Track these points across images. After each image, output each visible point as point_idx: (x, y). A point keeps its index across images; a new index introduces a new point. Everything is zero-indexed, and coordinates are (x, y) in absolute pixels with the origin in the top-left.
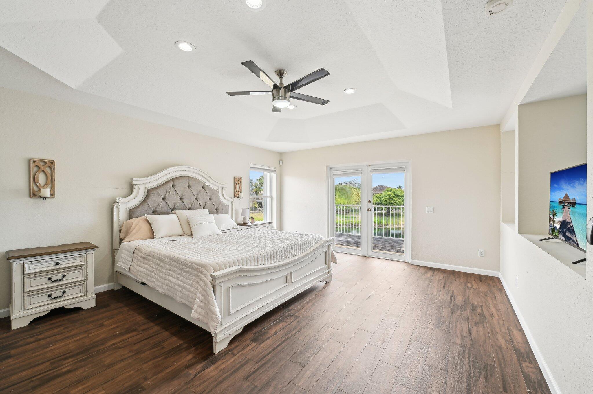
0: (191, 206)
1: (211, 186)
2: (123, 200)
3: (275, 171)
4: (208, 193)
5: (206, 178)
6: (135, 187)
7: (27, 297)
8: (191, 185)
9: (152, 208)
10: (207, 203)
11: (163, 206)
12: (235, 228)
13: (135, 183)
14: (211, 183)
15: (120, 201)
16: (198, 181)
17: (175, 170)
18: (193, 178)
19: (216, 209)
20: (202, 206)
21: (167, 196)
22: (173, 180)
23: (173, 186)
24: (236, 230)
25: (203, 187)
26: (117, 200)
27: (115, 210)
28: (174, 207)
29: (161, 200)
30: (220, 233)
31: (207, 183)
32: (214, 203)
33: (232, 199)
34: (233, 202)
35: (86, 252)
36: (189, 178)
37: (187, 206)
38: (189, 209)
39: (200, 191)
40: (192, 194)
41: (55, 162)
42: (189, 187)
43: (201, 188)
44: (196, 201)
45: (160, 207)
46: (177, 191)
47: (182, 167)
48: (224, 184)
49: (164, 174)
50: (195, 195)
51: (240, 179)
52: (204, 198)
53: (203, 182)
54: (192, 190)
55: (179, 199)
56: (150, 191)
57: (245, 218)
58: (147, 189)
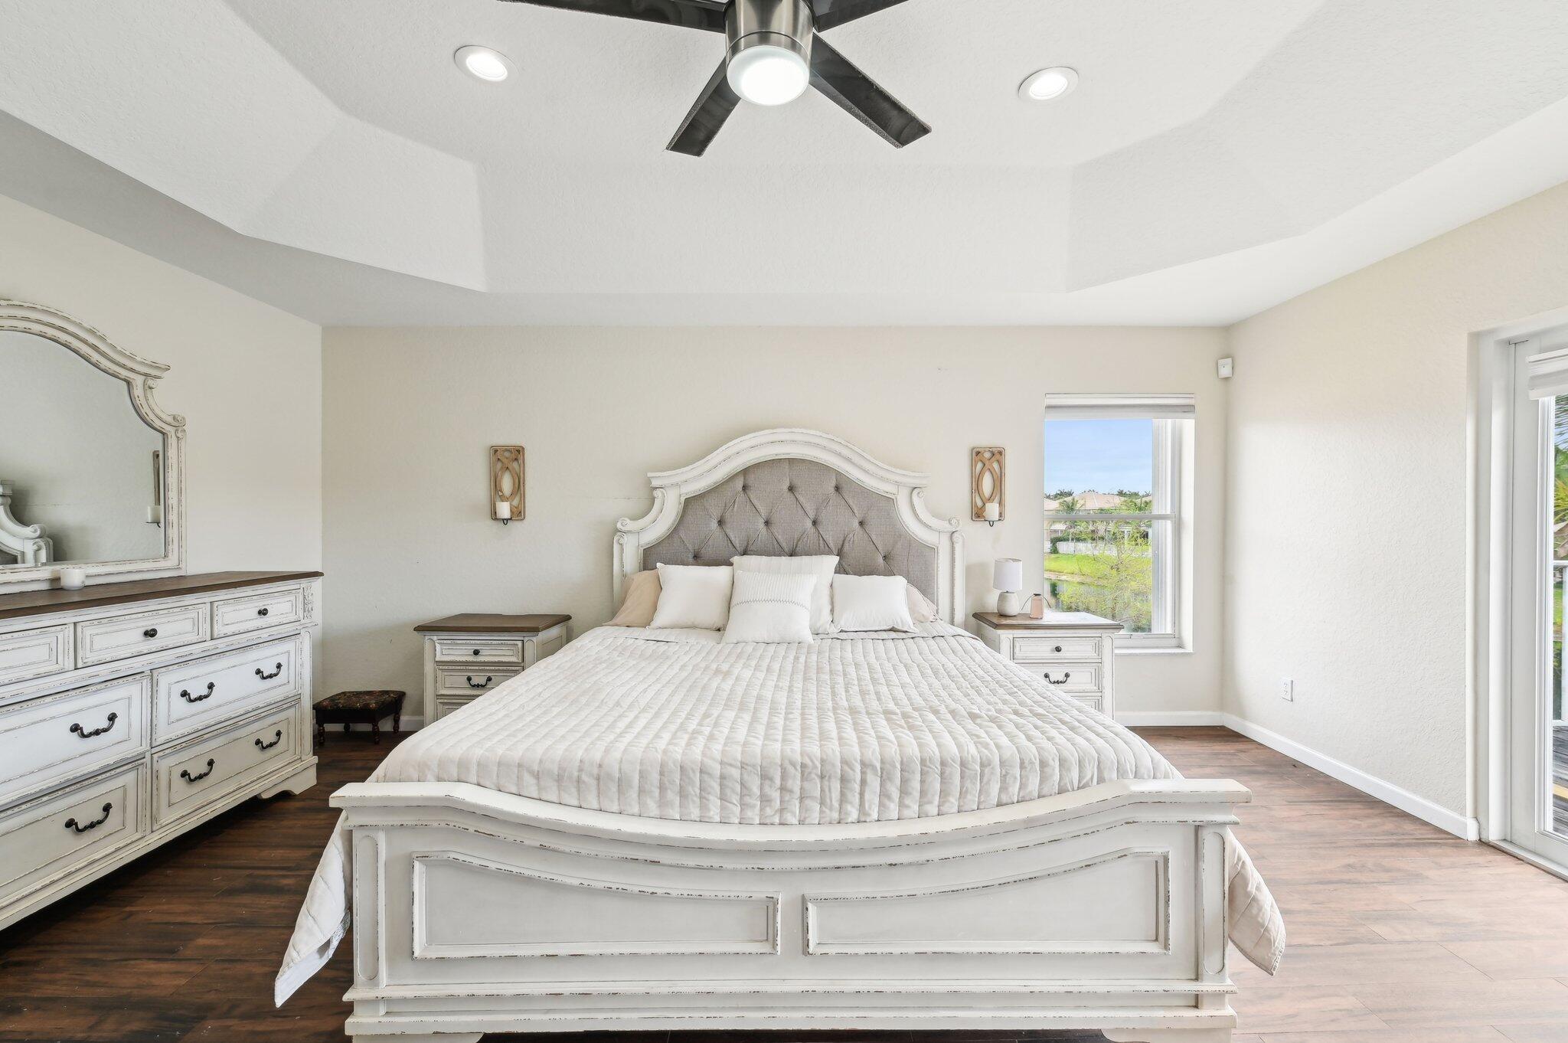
0: (796, 547)
1: (870, 482)
2: (631, 525)
3: (1188, 409)
4: (854, 507)
5: (849, 460)
6: (657, 493)
7: (441, 706)
8: (797, 482)
9: (690, 547)
10: (848, 539)
11: (716, 541)
12: (900, 628)
13: (655, 483)
14: (866, 472)
15: (623, 529)
16: (824, 468)
17: (753, 442)
18: (803, 461)
19: (885, 557)
20: (831, 545)
21: (727, 515)
22: (745, 472)
23: (745, 488)
24: (903, 635)
25: (837, 488)
26: (619, 526)
27: (616, 547)
28: (747, 546)
29: (714, 525)
30: (809, 638)
31: (854, 473)
32: (874, 537)
33: (951, 524)
34: (955, 535)
35: (524, 637)
36: (792, 461)
37: (784, 545)
38: (792, 554)
39: (827, 500)
40: (799, 509)
41: (523, 449)
42: (791, 489)
43: (832, 490)
44: (813, 530)
45: (710, 543)
46: (755, 502)
47: (771, 431)
48: (916, 474)
49: (721, 457)
50: (812, 514)
51: (998, 454)
52: (839, 523)
53: (838, 474)
54: (801, 499)
55: (761, 525)
56: (689, 503)
57: (1006, 596)
58: (683, 499)
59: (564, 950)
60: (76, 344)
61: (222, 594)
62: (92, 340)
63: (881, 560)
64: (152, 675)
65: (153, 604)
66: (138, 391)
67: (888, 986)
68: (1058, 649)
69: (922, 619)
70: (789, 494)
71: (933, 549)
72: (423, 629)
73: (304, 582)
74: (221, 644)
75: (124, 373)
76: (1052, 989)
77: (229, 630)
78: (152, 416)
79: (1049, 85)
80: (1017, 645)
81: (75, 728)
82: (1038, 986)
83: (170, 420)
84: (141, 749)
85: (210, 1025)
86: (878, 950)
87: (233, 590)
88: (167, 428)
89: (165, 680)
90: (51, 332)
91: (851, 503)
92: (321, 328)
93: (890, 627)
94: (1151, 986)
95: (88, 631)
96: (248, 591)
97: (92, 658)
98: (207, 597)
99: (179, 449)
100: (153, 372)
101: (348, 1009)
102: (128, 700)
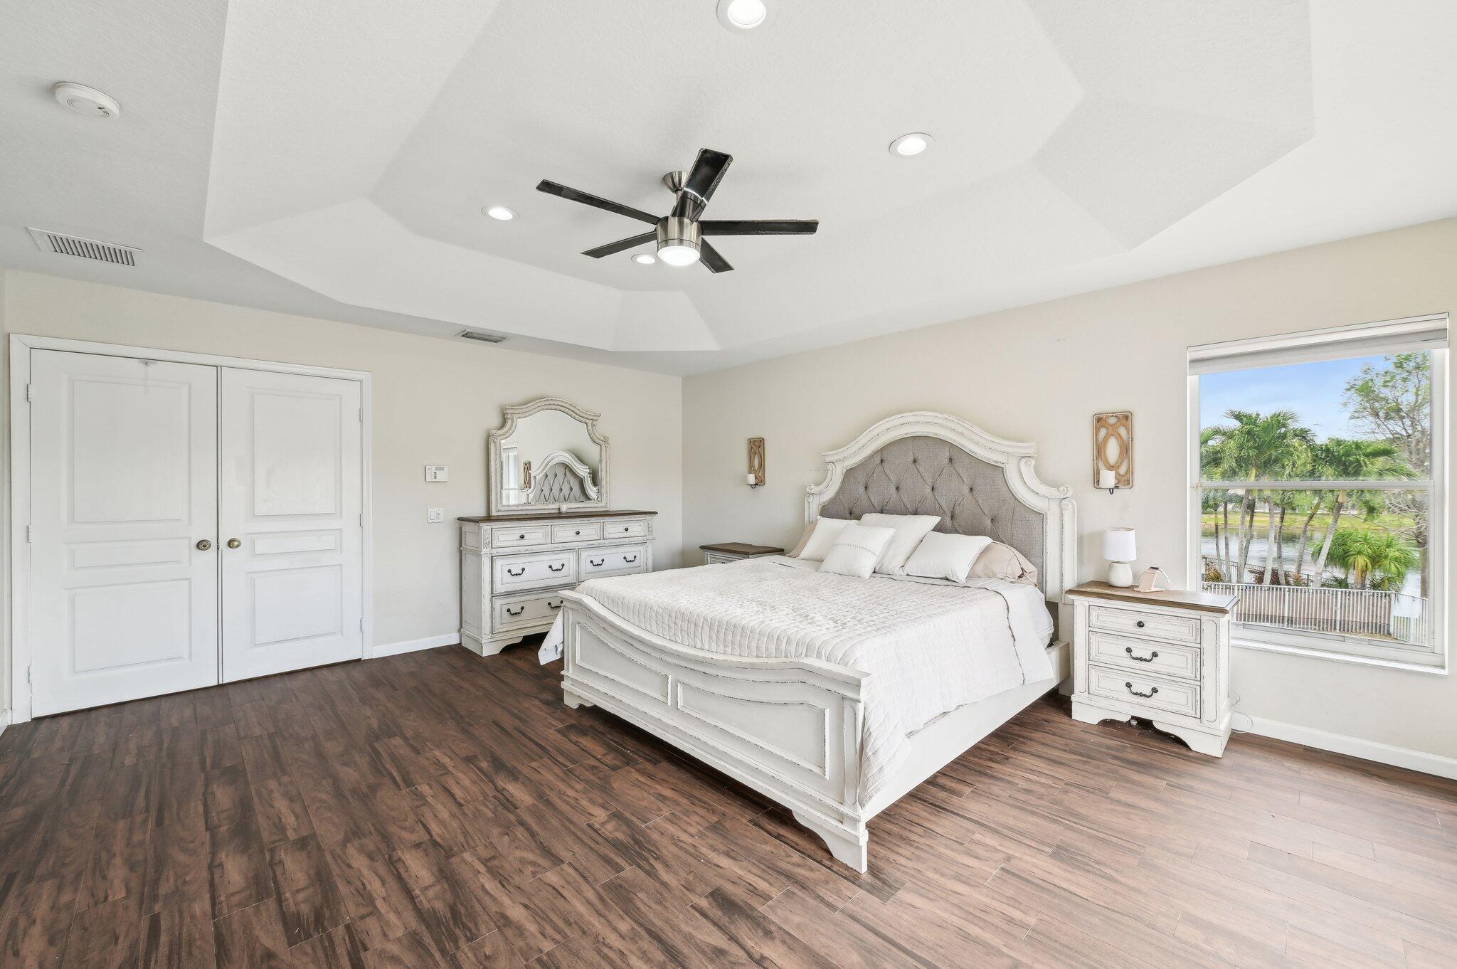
2: (815, 489)
4: (964, 476)
6: (830, 467)
8: (919, 456)
9: (846, 505)
13: (828, 459)
14: (977, 444)
15: (811, 492)
16: (942, 442)
19: (992, 520)
20: (947, 510)
21: (870, 481)
23: (881, 463)
25: (951, 459)
26: (808, 490)
27: (806, 505)
29: (862, 489)
32: (980, 502)
33: (1060, 491)
34: (1064, 501)
36: (915, 438)
37: (908, 506)
38: (916, 513)
39: (942, 470)
40: (921, 478)
41: (764, 439)
42: (915, 461)
43: (946, 461)
44: (931, 495)
45: (859, 503)
46: (888, 472)
47: (899, 416)
48: (1024, 445)
49: (867, 438)
50: (929, 481)
51: (1125, 418)
52: (953, 490)
53: (952, 446)
54: (921, 469)
55: (893, 490)
56: (849, 473)
57: (1113, 565)
58: (845, 471)
59: (611, 676)
60: (567, 411)
61: (607, 519)
62: (572, 408)
63: (988, 522)
64: (578, 551)
65: (578, 520)
66: (590, 428)
67: (703, 738)
68: (1140, 625)
69: (991, 575)
70: (913, 465)
71: (1041, 516)
72: (703, 548)
73: (648, 517)
74: (607, 542)
75: (584, 420)
76: (767, 772)
77: (611, 536)
78: (596, 439)
79: (912, 146)
80: (1093, 613)
81: (550, 567)
82: (762, 767)
83: (602, 438)
84: (573, 581)
85: (550, 679)
86: (702, 718)
87: (612, 518)
88: (601, 442)
89: (584, 554)
90: (558, 407)
91: (961, 472)
92: (681, 379)
93: (944, 576)
94: (814, 793)
95: (556, 529)
96: (620, 518)
97: (557, 540)
98: (601, 520)
99: (606, 452)
100: (595, 418)
101: (562, 678)
102: (569, 559)
